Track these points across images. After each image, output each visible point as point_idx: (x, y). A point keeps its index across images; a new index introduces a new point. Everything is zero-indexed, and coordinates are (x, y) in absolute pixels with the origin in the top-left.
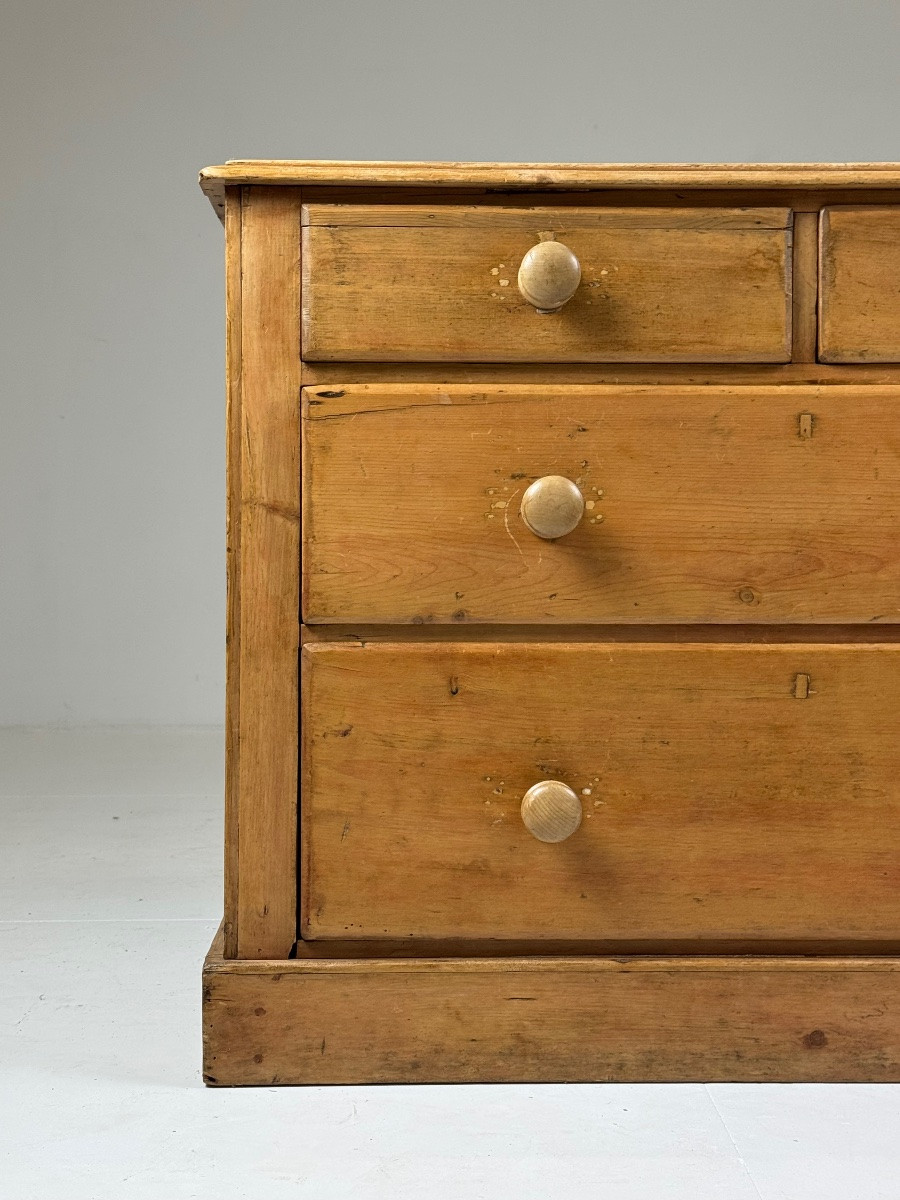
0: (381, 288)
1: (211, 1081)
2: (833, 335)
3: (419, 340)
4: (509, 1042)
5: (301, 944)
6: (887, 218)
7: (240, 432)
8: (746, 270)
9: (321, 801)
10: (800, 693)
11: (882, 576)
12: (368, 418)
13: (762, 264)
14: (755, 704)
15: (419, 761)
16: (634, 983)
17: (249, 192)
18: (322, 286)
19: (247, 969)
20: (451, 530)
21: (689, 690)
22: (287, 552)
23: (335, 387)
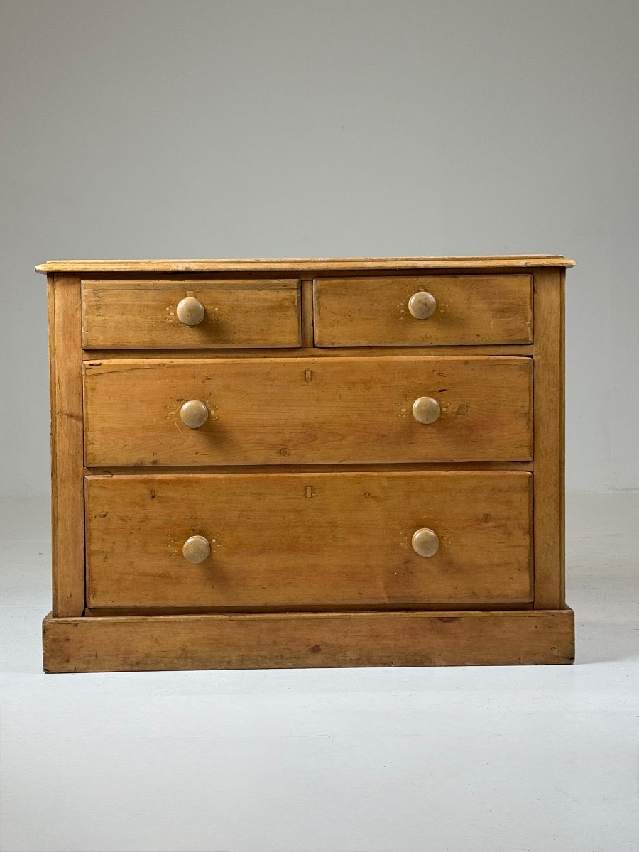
0: (117, 317)
1: (47, 671)
2: (320, 335)
3: (135, 340)
4: (179, 652)
5: (87, 610)
6: (342, 283)
7: (55, 381)
8: (280, 307)
9: (94, 546)
10: (309, 495)
11: (343, 443)
12: (112, 375)
13: (287, 304)
14: (288, 500)
15: (138, 528)
16: (235, 625)
17: (57, 276)
18: (91, 317)
19: (62, 621)
20: (151, 424)
21: (259, 494)
22: (77, 435)
23: (97, 362)
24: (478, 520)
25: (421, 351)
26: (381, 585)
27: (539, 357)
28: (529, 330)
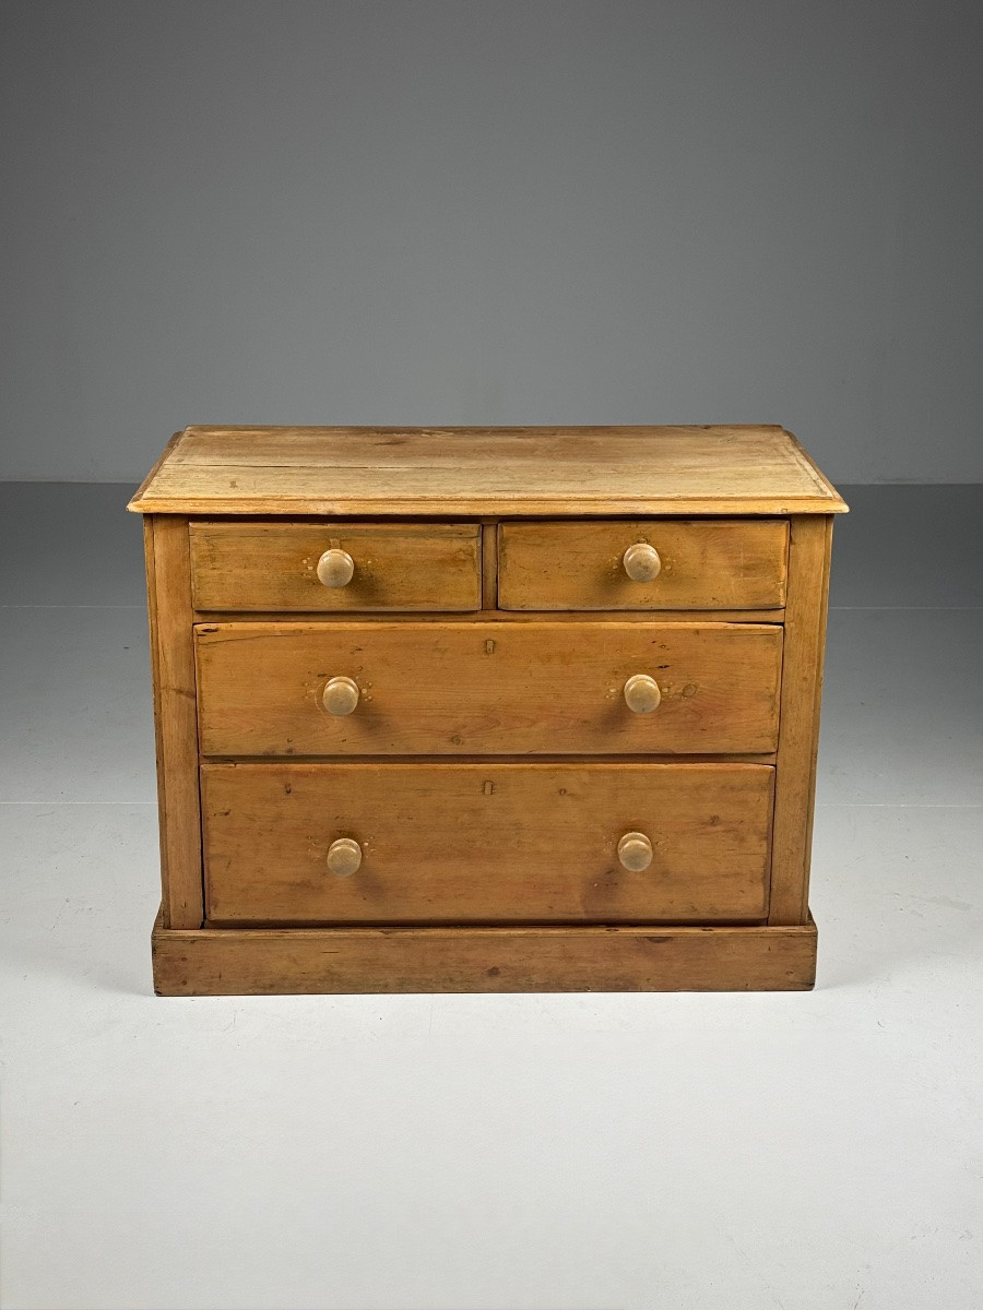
0: (237, 571)
1: (159, 994)
2: (505, 596)
3: (261, 602)
4: (323, 974)
5: (206, 922)
6: (536, 530)
7: (158, 649)
8: (454, 561)
9: (212, 850)
10: (487, 791)
11: (533, 729)
12: (233, 644)
13: (463, 557)
14: (461, 798)
15: (269, 828)
16: (393, 945)
17: (157, 516)
18: (203, 571)
19: (176, 937)
20: (283, 705)
21: (424, 790)
22: (189, 715)
23: (213, 626)
24: (703, 823)
25: (638, 616)
26: (577, 897)
27: (792, 624)
28: (781, 593)
